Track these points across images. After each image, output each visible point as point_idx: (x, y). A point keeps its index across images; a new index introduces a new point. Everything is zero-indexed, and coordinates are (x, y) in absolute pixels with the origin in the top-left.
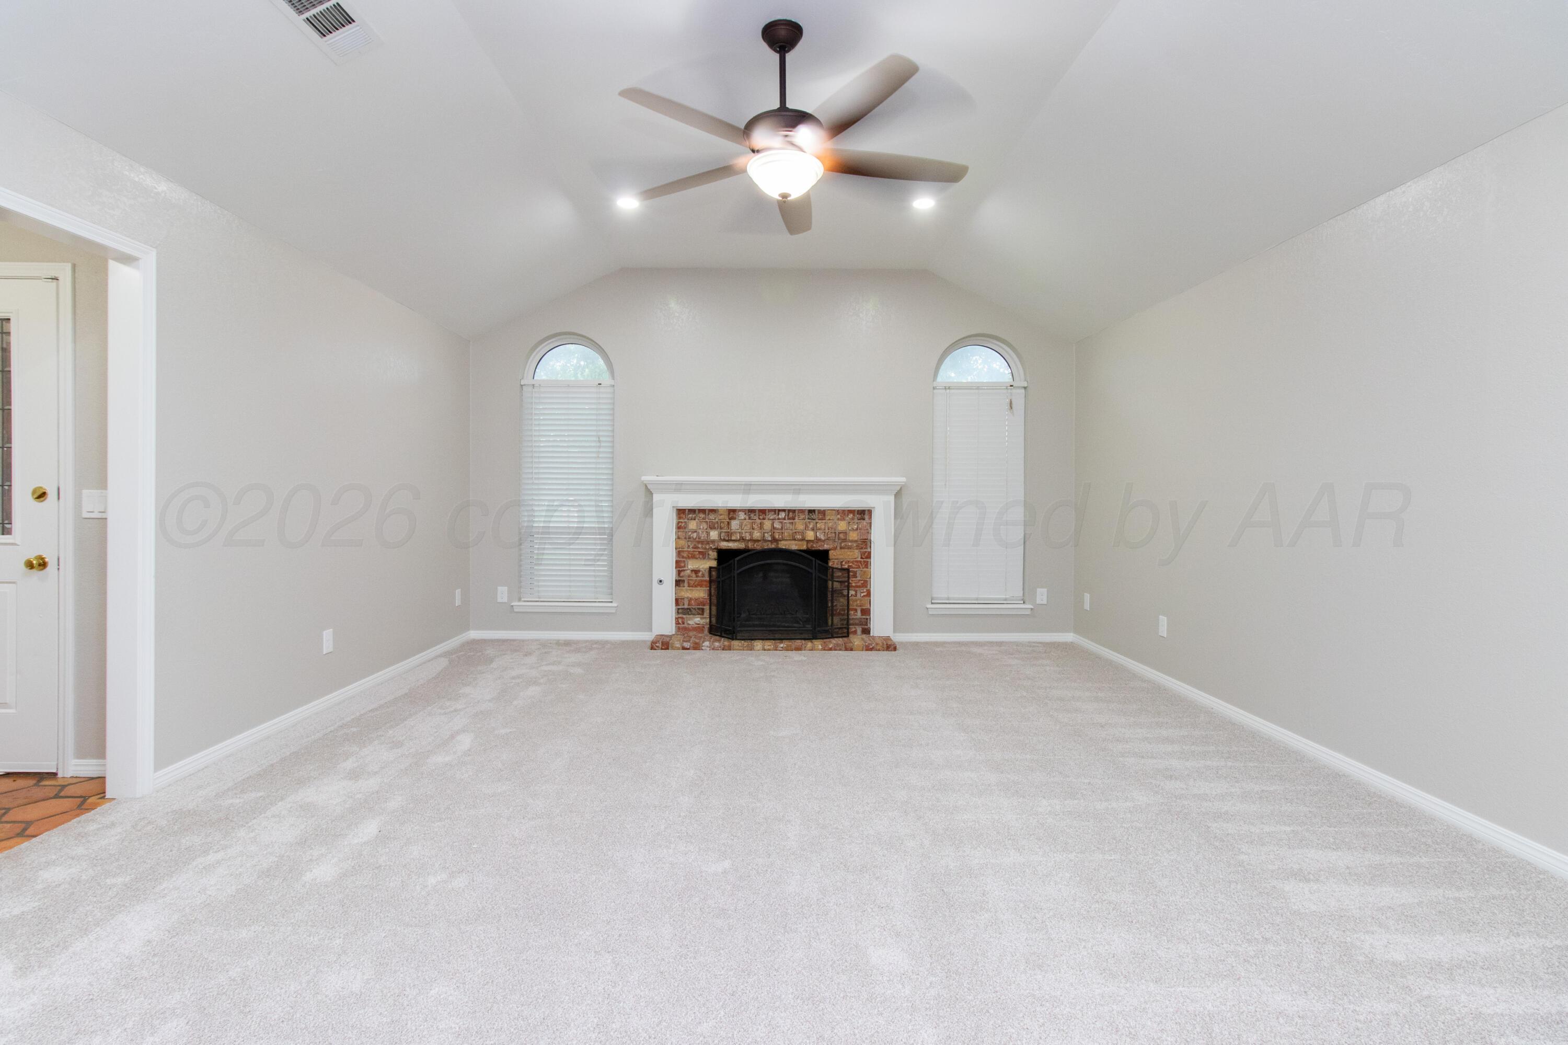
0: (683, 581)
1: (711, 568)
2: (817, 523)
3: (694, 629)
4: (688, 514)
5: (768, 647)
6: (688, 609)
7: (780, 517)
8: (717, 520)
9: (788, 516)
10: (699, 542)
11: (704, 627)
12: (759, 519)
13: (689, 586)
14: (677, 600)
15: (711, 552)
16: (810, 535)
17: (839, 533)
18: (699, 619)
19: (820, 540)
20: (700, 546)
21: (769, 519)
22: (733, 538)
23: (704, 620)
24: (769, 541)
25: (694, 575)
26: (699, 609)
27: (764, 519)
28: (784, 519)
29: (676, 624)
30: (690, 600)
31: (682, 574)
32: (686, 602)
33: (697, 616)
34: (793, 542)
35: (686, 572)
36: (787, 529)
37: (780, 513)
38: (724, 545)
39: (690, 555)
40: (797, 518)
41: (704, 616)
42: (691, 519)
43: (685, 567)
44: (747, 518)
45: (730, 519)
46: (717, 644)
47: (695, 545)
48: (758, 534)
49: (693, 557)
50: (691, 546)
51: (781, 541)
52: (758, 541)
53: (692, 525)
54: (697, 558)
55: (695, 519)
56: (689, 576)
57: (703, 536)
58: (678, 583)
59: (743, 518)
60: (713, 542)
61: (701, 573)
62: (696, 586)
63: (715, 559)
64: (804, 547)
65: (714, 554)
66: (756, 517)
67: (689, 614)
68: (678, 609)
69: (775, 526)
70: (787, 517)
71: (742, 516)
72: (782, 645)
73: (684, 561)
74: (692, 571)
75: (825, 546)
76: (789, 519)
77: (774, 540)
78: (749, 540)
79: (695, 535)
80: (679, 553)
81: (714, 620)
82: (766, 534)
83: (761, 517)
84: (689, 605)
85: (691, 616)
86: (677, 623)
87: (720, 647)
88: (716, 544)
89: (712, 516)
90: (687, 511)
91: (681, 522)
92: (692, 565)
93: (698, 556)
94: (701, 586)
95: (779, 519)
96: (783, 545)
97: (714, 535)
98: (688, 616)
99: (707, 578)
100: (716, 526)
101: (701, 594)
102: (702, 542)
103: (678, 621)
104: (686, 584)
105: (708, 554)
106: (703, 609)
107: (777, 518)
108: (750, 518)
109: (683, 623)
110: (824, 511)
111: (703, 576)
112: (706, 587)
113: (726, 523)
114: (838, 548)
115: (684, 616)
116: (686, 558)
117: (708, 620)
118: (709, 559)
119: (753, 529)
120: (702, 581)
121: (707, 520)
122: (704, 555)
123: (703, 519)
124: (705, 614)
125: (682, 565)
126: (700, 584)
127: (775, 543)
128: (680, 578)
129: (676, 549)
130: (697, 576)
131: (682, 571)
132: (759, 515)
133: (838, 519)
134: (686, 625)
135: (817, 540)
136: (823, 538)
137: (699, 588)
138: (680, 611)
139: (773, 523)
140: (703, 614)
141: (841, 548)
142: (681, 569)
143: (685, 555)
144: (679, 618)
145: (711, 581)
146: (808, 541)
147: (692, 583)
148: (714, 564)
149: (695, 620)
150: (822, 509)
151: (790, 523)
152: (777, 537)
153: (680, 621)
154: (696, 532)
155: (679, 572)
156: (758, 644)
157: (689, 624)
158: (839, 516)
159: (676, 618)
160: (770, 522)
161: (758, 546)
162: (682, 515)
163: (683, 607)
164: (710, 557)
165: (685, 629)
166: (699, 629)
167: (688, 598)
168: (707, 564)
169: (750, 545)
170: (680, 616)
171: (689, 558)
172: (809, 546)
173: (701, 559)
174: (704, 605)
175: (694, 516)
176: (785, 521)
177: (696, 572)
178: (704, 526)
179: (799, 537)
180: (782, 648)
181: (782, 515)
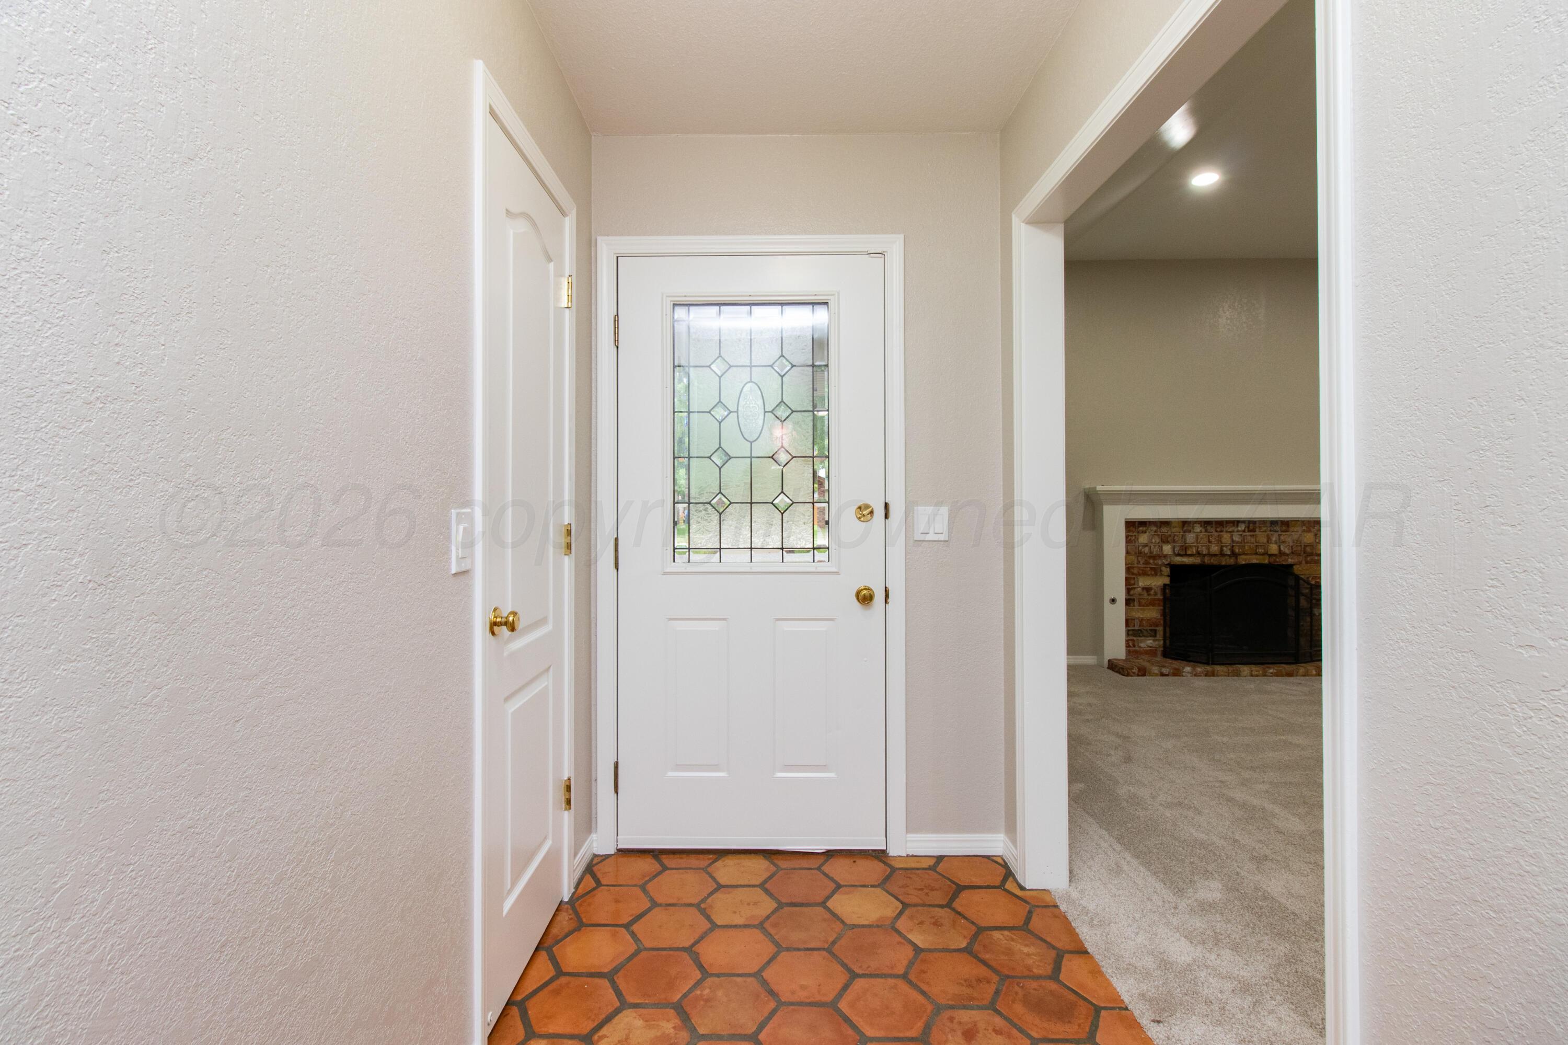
0: (1134, 600)
1: (1165, 585)
2: (1279, 535)
3: (1146, 652)
4: (1139, 527)
5: (1256, 673)
6: (1139, 630)
7: (1239, 529)
8: (1169, 533)
9: (1248, 527)
10: (1150, 557)
11: (1156, 650)
12: (1216, 531)
13: (1139, 606)
14: (1127, 621)
15: (1163, 568)
16: (1273, 549)
17: (1306, 546)
18: (1151, 641)
19: (1285, 554)
20: (1151, 561)
21: (1227, 532)
22: (1189, 552)
23: (1157, 643)
24: (1228, 555)
25: (1145, 593)
26: (1151, 630)
27: (1222, 531)
28: (1244, 531)
29: (1126, 647)
30: (1141, 620)
31: (1132, 592)
32: (1137, 623)
33: (1150, 638)
34: (1254, 556)
35: (1136, 590)
36: (1247, 543)
37: (1240, 524)
38: (1178, 560)
39: (1141, 572)
40: (1257, 530)
41: (1157, 638)
42: (1142, 533)
43: (1134, 584)
44: (1203, 530)
45: (1184, 532)
46: (1199, 670)
47: (1146, 560)
48: (1216, 548)
49: (1144, 574)
50: (1141, 563)
51: (1240, 555)
52: (1215, 555)
53: (1143, 539)
54: (1148, 575)
55: (1146, 532)
56: (1140, 595)
57: (1155, 551)
58: (1128, 602)
59: (1198, 530)
60: (1165, 556)
61: (1153, 591)
62: (1147, 606)
63: (1168, 576)
64: (1266, 562)
65: (1166, 571)
66: (1213, 530)
67: (1140, 636)
68: (1129, 630)
69: (1234, 538)
70: (1247, 529)
71: (1198, 529)
72: (1271, 671)
73: (1134, 578)
74: (1143, 589)
75: (1290, 560)
76: (1249, 531)
77: (1234, 554)
78: (1205, 555)
79: (1146, 550)
80: (1128, 569)
81: (1168, 642)
82: (1225, 548)
83: (1218, 530)
84: (1140, 626)
85: (1143, 638)
86: (1128, 646)
87: (1202, 673)
88: (1169, 560)
89: (1164, 529)
90: (1137, 524)
91: (1131, 536)
92: (1143, 582)
93: (1149, 573)
94: (1154, 605)
95: (1238, 531)
96: (1242, 560)
97: (1167, 549)
98: (1139, 638)
99: (1160, 596)
100: (1169, 539)
101: (1153, 613)
102: (1154, 557)
103: (1128, 644)
104: (1136, 603)
105: (1161, 571)
106: (1155, 631)
107: (1236, 530)
108: (1206, 531)
109: (1134, 646)
110: (1288, 522)
111: (1156, 594)
112: (1159, 605)
113: (1181, 536)
114: (1304, 562)
115: (1135, 638)
116: (1136, 575)
117: (1162, 642)
118: (1161, 575)
119: (1210, 542)
120: (1154, 600)
121: (1159, 533)
122: (1156, 572)
123: (1155, 532)
124: (1158, 635)
125: (1132, 582)
126: (1152, 603)
127: (1233, 558)
128: (1129, 597)
129: (1126, 564)
130: (1149, 595)
131: (1132, 589)
132: (1216, 528)
133: (1304, 531)
134: (1137, 648)
135: (1281, 553)
136: (1287, 551)
137: (1151, 607)
138: (1131, 633)
139: (1232, 535)
140: (1155, 636)
141: (1307, 562)
142: (1130, 587)
143: (1135, 571)
144: (1129, 640)
145: (1165, 599)
146: (1271, 555)
147: (1143, 602)
148: (1167, 580)
149: (1149, 642)
150: (1286, 520)
151: (1251, 536)
152: (1237, 551)
153: (1131, 644)
154: (1147, 546)
155: (1128, 591)
156: (1245, 669)
157: (1140, 647)
158: (1304, 528)
159: (1126, 641)
160: (1229, 535)
161: (1214, 561)
162: (1132, 528)
163: (1133, 628)
164: (1163, 573)
165: (1136, 652)
166: (1152, 652)
167: (1138, 618)
168: (1158, 582)
169: (1207, 560)
170: (1131, 638)
171: (1140, 575)
172: (1272, 560)
173: (1152, 575)
174: (1157, 626)
175: (1144, 529)
176: (1245, 534)
177: (1147, 589)
178: (1156, 540)
179: (1261, 550)
180: (1271, 673)
181: (1242, 527)
